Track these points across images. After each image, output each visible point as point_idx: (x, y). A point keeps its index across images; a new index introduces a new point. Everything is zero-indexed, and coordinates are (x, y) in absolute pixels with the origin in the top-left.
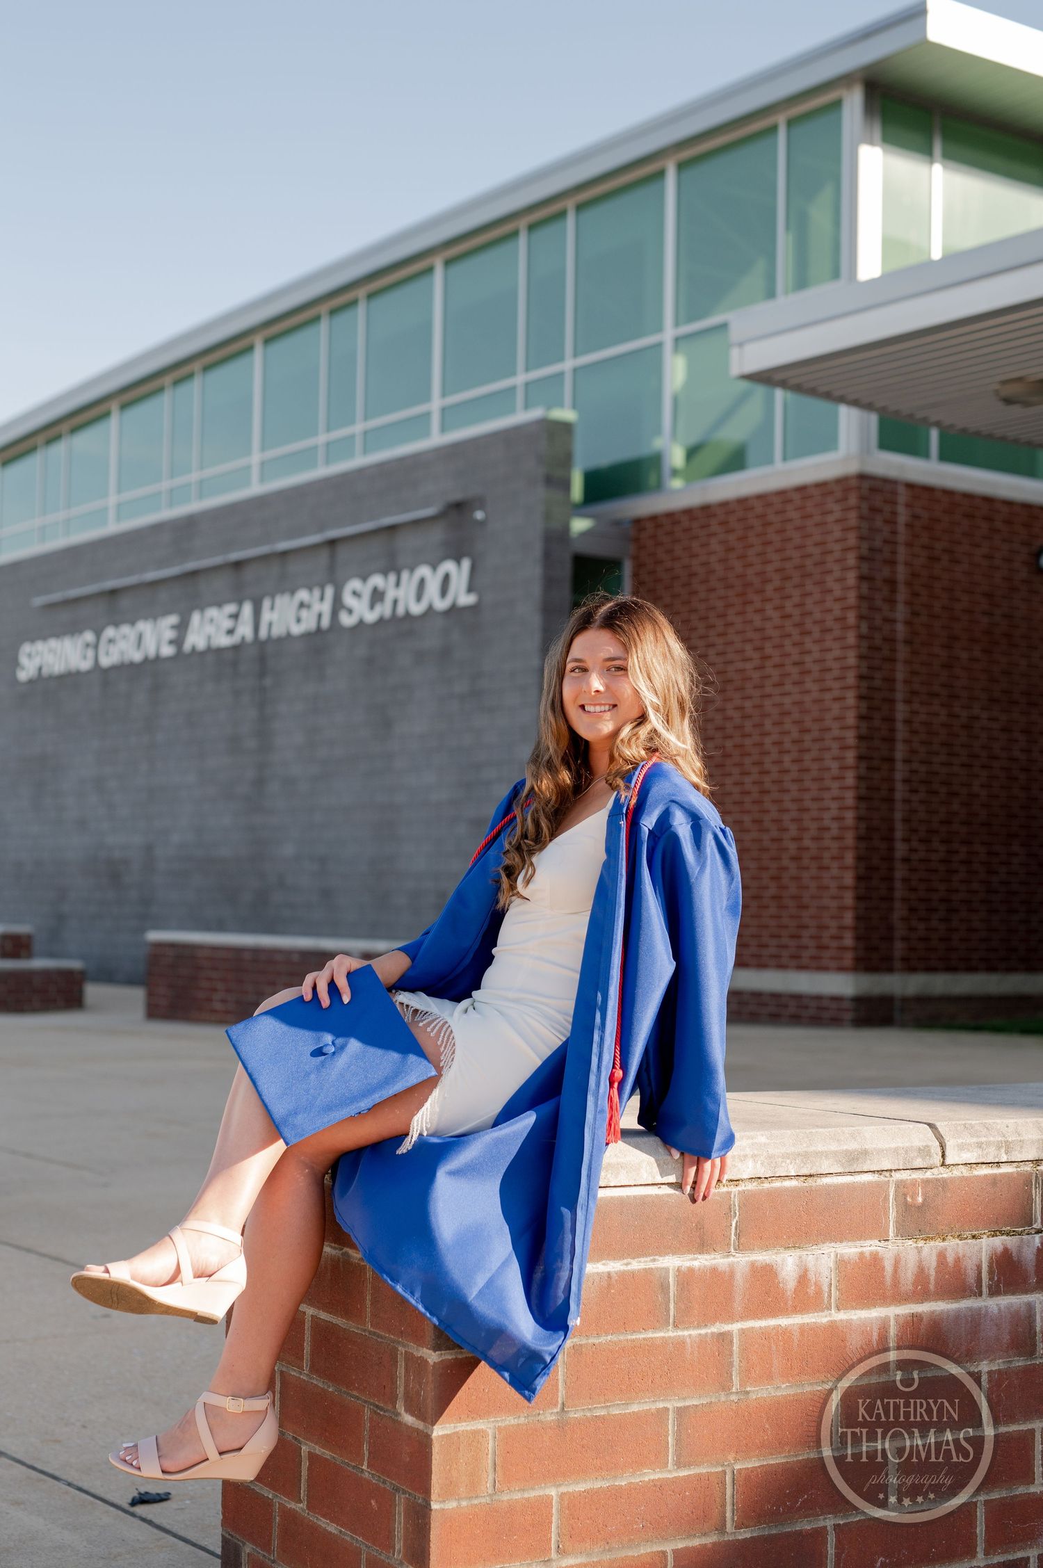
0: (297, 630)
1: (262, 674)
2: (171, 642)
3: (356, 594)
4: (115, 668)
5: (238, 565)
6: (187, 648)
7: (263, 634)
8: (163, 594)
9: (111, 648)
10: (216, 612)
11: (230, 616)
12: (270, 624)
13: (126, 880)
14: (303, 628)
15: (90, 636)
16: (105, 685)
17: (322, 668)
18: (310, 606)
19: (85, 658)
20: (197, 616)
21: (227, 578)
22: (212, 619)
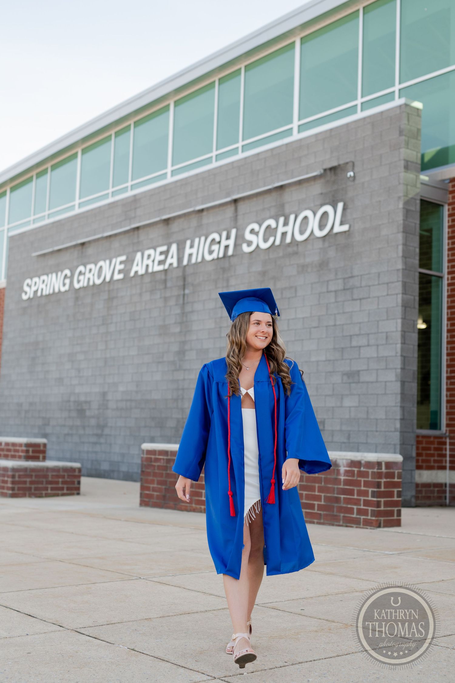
0: (208, 258)
1: (184, 287)
2: (120, 272)
3: (252, 231)
4: (83, 288)
5: (167, 221)
6: (132, 274)
7: (185, 262)
8: (116, 244)
9: (81, 278)
10: (151, 252)
11: (161, 253)
12: (190, 255)
13: (88, 413)
14: (215, 255)
15: (67, 272)
16: (77, 299)
17: (228, 280)
18: (219, 243)
19: (64, 285)
20: (139, 255)
21: (160, 231)
22: (149, 256)
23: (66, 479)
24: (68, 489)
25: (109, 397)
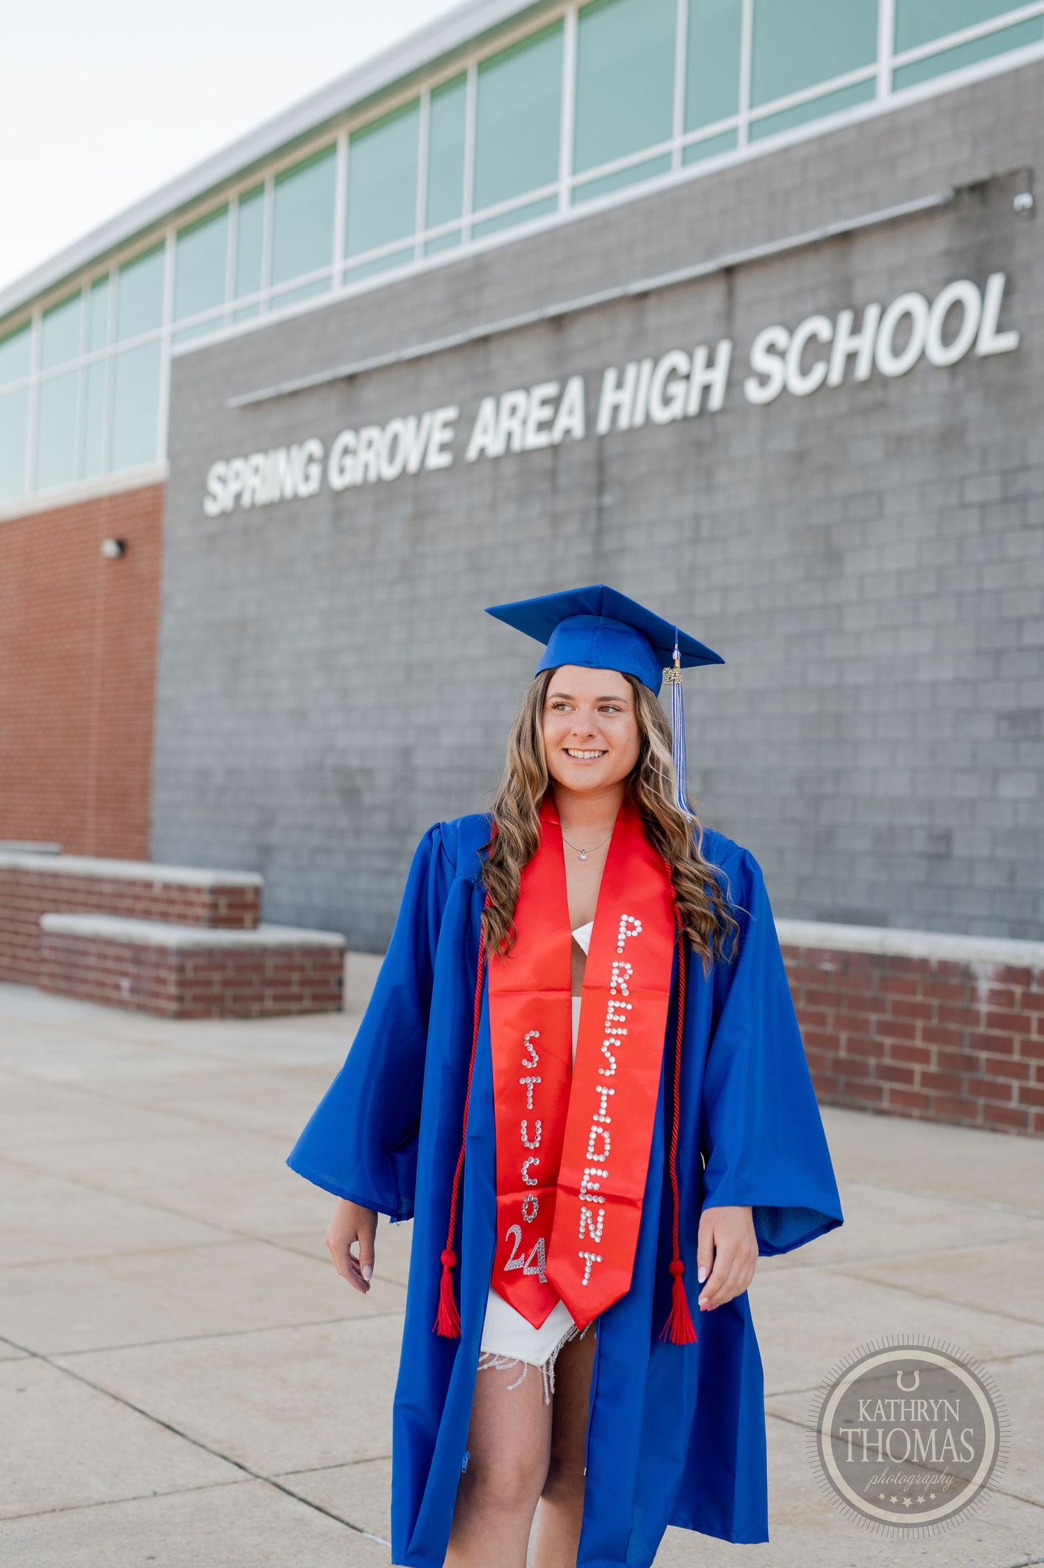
0: (661, 415)
1: (600, 488)
2: (443, 448)
3: (771, 349)
4: (352, 489)
5: (558, 322)
6: (472, 453)
7: (603, 425)
8: (432, 378)
9: (349, 461)
10: (518, 398)
11: (545, 402)
12: (616, 409)
13: (368, 798)
14: (676, 410)
15: (314, 447)
16: (338, 514)
17: (709, 473)
18: (687, 377)
19: (307, 478)
20: (488, 407)
21: (542, 343)
22: (514, 410)
23: (311, 974)
24: (315, 998)
25: (419, 759)
